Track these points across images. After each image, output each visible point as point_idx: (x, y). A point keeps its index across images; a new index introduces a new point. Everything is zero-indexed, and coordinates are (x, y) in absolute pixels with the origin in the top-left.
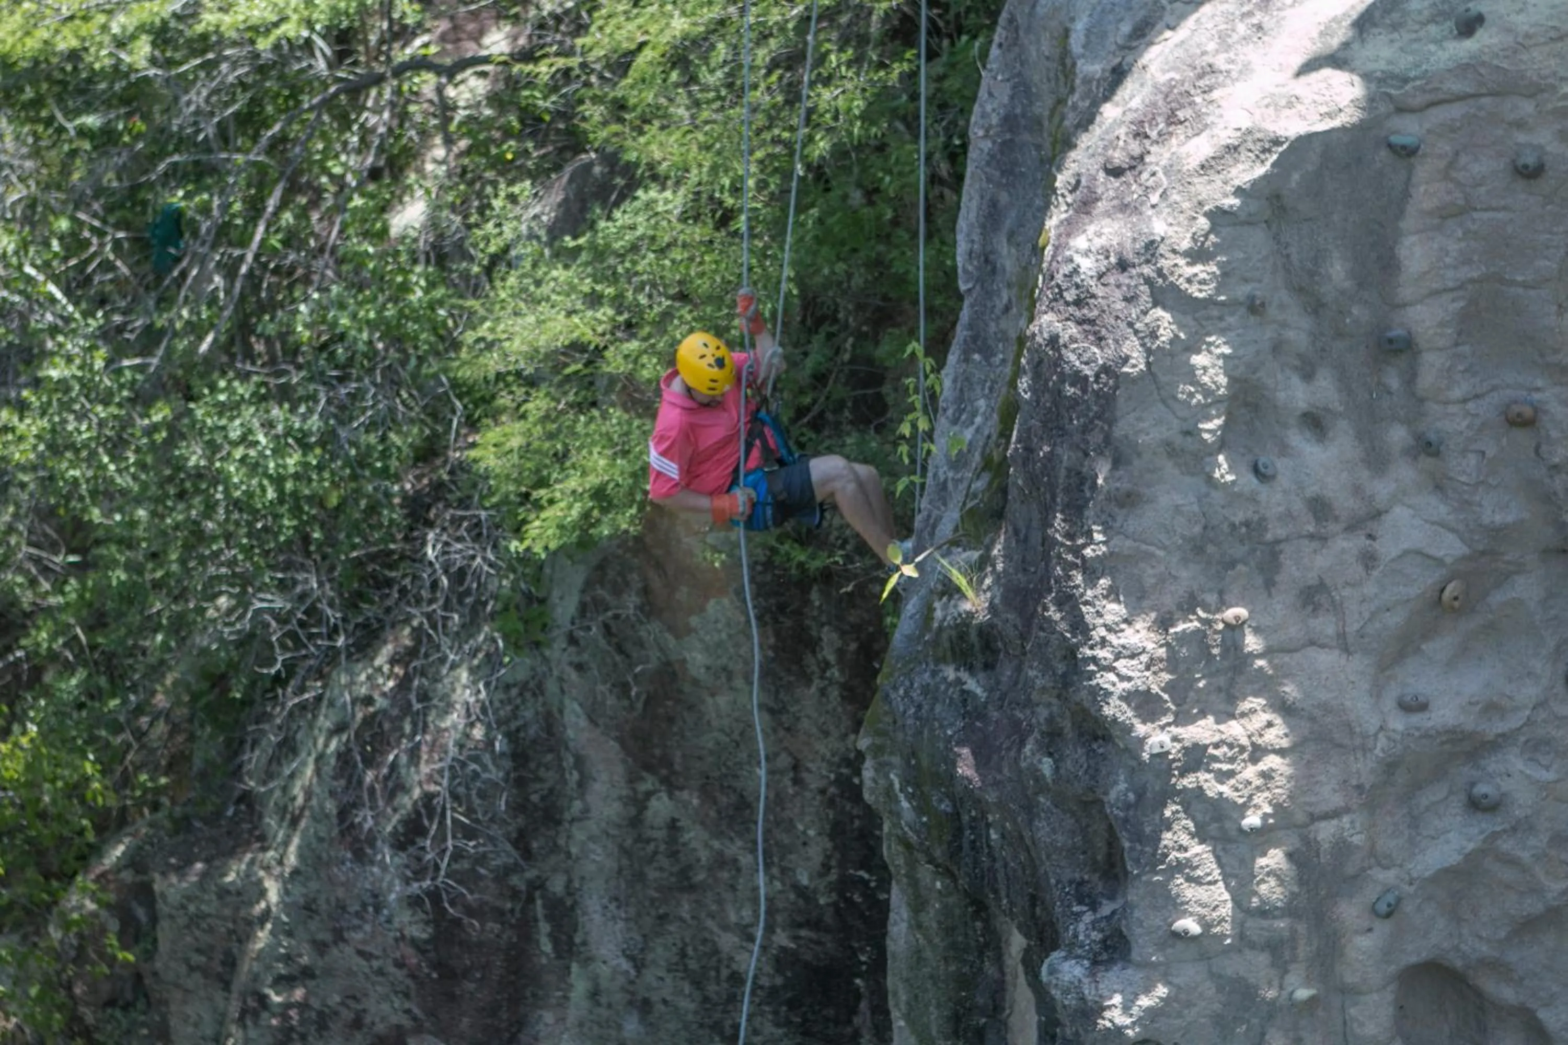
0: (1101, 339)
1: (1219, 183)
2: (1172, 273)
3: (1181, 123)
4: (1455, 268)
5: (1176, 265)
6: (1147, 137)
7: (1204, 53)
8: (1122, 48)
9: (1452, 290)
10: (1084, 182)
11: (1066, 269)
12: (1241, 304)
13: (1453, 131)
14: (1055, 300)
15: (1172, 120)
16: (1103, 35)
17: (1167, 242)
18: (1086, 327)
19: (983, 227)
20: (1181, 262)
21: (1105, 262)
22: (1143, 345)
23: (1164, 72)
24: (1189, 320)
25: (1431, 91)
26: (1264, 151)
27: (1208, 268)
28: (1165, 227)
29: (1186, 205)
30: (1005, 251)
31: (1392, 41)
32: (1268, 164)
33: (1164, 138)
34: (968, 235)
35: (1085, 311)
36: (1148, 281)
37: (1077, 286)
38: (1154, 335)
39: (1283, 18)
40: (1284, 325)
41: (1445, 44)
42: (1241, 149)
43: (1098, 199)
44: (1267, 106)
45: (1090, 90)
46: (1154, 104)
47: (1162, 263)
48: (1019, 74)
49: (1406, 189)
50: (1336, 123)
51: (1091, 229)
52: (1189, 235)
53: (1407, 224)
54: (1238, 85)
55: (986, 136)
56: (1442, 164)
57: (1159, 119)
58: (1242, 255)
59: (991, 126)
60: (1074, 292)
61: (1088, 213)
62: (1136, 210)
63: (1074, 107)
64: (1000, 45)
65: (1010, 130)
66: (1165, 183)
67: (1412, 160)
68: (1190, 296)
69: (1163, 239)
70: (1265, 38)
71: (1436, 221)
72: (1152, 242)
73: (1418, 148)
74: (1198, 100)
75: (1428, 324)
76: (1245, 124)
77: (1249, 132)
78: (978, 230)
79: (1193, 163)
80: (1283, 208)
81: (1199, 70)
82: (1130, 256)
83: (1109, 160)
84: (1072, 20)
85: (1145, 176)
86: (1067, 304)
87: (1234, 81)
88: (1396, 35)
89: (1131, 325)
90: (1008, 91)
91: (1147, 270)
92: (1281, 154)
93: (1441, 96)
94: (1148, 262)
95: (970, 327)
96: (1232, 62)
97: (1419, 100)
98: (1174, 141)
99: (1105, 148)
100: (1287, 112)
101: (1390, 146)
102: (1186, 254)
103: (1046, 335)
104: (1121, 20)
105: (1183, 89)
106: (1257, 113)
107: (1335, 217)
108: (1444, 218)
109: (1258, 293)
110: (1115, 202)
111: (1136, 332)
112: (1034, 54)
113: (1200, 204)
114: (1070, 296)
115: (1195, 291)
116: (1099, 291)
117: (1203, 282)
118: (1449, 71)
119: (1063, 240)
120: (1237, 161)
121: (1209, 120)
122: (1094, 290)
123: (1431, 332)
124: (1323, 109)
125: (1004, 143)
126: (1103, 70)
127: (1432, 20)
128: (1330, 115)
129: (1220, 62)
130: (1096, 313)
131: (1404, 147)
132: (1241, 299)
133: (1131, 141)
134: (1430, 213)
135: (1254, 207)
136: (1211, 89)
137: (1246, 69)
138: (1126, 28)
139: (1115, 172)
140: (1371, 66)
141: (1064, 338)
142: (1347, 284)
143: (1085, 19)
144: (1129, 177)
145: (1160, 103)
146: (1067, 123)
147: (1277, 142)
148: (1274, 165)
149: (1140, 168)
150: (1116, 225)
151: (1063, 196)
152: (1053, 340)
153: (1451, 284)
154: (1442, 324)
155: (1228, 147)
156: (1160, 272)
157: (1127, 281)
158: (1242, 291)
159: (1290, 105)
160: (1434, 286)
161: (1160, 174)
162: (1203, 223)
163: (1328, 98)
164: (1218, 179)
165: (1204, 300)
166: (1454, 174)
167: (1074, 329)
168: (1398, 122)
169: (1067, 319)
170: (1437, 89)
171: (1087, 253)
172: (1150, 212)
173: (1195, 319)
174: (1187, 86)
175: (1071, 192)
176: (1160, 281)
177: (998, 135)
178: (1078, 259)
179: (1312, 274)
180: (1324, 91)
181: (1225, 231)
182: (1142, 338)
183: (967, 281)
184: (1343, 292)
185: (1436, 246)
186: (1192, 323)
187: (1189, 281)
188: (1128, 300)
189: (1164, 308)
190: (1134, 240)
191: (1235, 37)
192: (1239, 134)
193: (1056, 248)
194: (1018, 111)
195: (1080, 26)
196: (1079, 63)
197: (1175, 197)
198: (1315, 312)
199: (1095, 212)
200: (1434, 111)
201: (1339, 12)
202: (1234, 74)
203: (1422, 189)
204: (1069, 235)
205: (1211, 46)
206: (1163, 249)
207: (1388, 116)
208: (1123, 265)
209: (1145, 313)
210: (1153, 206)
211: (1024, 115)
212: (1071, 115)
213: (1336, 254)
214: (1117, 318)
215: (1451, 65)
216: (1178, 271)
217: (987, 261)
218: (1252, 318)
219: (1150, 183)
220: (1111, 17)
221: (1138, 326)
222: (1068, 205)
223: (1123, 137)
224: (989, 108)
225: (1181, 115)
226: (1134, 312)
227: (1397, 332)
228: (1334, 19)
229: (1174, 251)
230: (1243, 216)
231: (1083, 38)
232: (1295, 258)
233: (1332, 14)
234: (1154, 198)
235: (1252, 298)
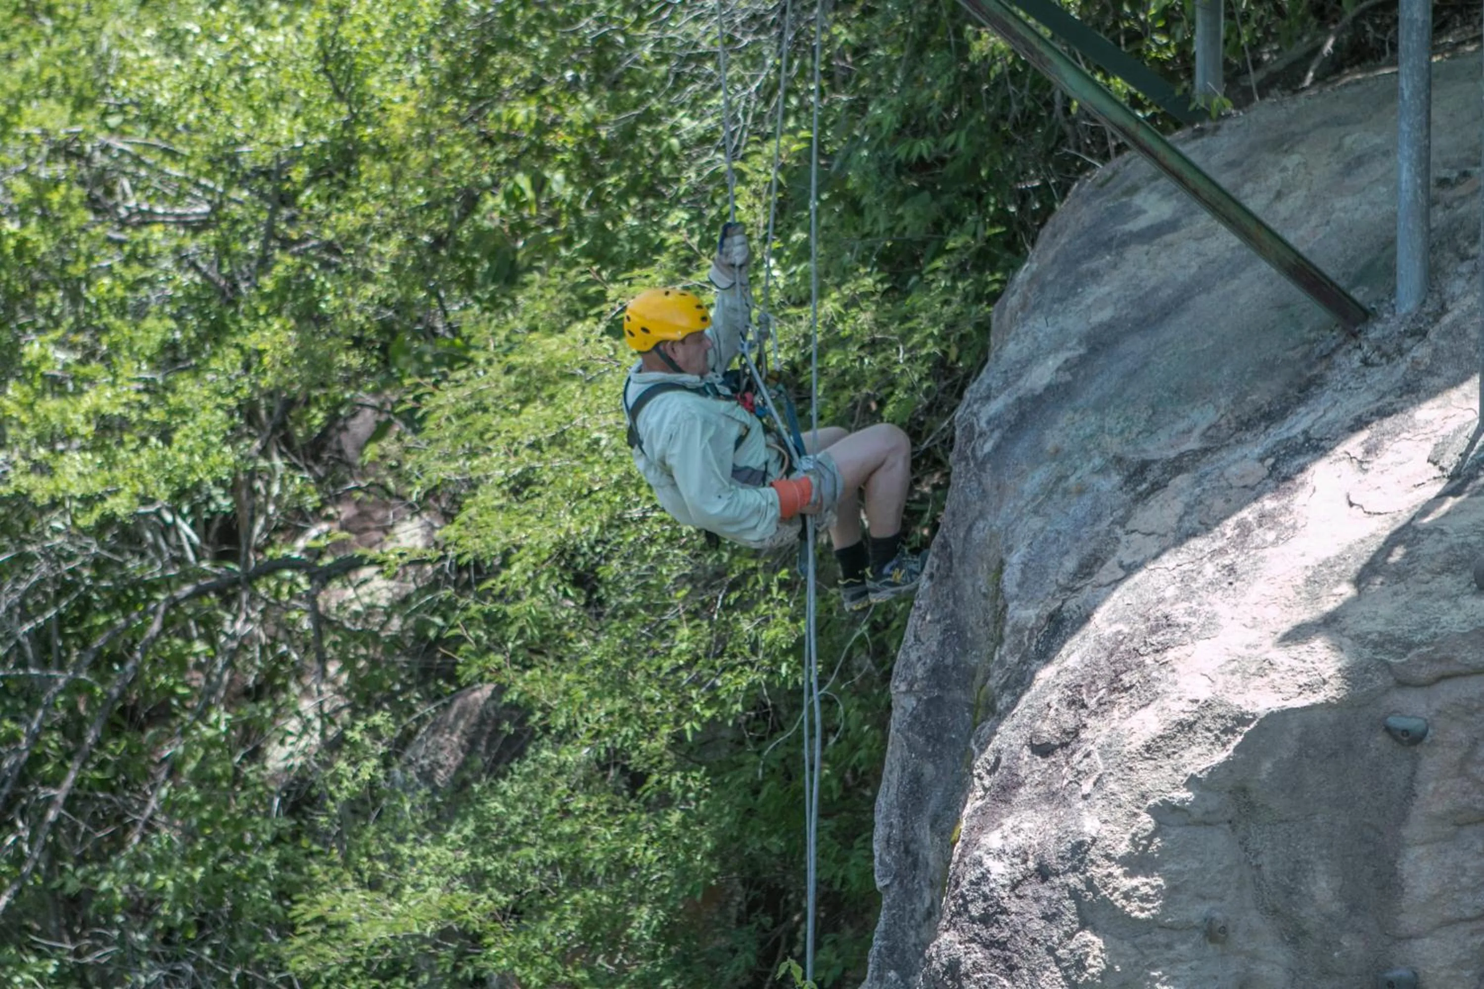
0: (1012, 968)
1: (1168, 770)
2: (1105, 886)
3: (1126, 690)
4: (1474, 891)
5: (1110, 875)
6: (1084, 706)
7: (1161, 600)
8: (1064, 589)
9: (1470, 920)
10: (1004, 762)
11: (973, 874)
12: (1196, 928)
13: (1470, 713)
14: (958, 914)
15: (1116, 686)
16: (1043, 572)
17: (1100, 844)
18: (996, 952)
19: (903, 807)
20: (1117, 871)
21: (1022, 868)
22: (1066, 978)
23: (1111, 622)
24: (1126, 947)
25: (1440, 661)
26: (1225, 731)
27: (1151, 880)
28: (1097, 824)
29: (1126, 797)
30: (928, 841)
31: (1396, 594)
32: (1231, 747)
33: (1104, 708)
34: (887, 817)
35: (994, 930)
36: (1075, 894)
37: (986, 898)
38: (1080, 965)
39: (1263, 559)
40: (1254, 957)
41: (1461, 600)
42: (1197, 727)
43: (1020, 784)
44: (1233, 673)
45: (1021, 642)
46: (1095, 664)
47: (1093, 871)
48: (952, 615)
49: (1411, 788)
50: (1319, 698)
51: (1009, 822)
52: (1127, 836)
53: (1414, 829)
54: (1199, 643)
55: (909, 691)
56: (1456, 756)
57: (1101, 684)
58: (1196, 865)
59: (915, 680)
60: (980, 904)
61: (1007, 802)
62: (1065, 802)
63: (1001, 663)
64: (931, 577)
65: (939, 685)
66: (1101, 767)
67: (1418, 749)
68: (1128, 915)
69: (1094, 840)
70: (1237, 584)
71: (1451, 829)
72: (1081, 844)
73: (1424, 734)
74: (1148, 660)
75: (1439, 964)
76: (1204, 694)
77: (1208, 705)
78: (897, 811)
79: (1137, 743)
80: (1251, 805)
81: (1152, 622)
82: (1053, 861)
83: (1035, 734)
84: (1010, 549)
85: (1078, 757)
86: (973, 920)
87: (1194, 638)
88: (1401, 587)
89: (1051, 951)
90: (938, 636)
91: (1073, 880)
92: (1247, 735)
93: (1458, 669)
94: (1074, 869)
95: (887, 935)
96: (1193, 613)
97: (1425, 673)
98: (1116, 713)
99: (1033, 718)
100: (1258, 681)
101: (1388, 729)
102: (1123, 861)
103: (944, 960)
104: (1067, 552)
105: (1131, 646)
106: (1220, 680)
107: (1319, 819)
108: (1459, 825)
109: (1218, 915)
110: (1041, 789)
111: (1058, 961)
112: (970, 590)
113: (1144, 796)
114: (975, 910)
115: (1134, 909)
116: (1013, 905)
117: (1145, 898)
118: (1464, 635)
119: (974, 835)
120: (1192, 743)
121: (1160, 687)
122: (1006, 903)
123: (1443, 974)
124: (1303, 679)
125: (930, 701)
126: (1038, 617)
127: (1446, 569)
128: (1310, 687)
129: (1179, 612)
130: (1007, 933)
131: (1406, 732)
132: (1196, 922)
133: (1063, 710)
134: (1440, 818)
135: (1212, 802)
136: (1165, 647)
137: (1211, 624)
138: (1070, 564)
139: (1043, 750)
140: (1366, 626)
141: (966, 965)
142: (1335, 907)
143: (1023, 550)
144: (1060, 756)
145: (1103, 663)
146: (991, 683)
147: (1241, 719)
148: (1236, 749)
149: (1073, 745)
150: (1039, 820)
151: (981, 778)
152: (953, 966)
153: (1468, 913)
154: (1458, 965)
155: (1180, 724)
156: (1089, 883)
157: (1048, 893)
158: (1197, 912)
159: (1261, 673)
160: (1447, 913)
161: (1096, 756)
162: (1146, 821)
163: (1309, 666)
164: (1167, 765)
165: (1147, 921)
166: (1473, 770)
167: (978, 954)
168: (1400, 699)
169: (972, 940)
170: (1448, 659)
171: (999, 855)
172: (1080, 805)
173: (1135, 946)
174: (1136, 643)
175: (989, 773)
176: (1090, 895)
177: (922, 690)
178: (990, 862)
179: (1289, 892)
180: (1304, 656)
181: (1174, 833)
182: (1066, 969)
183: (885, 876)
184: (1330, 918)
185: (1449, 861)
186: (1131, 951)
187: (1127, 896)
188: (1049, 918)
189: (1095, 931)
190: (1059, 840)
191: (1201, 581)
192: (1195, 707)
193: (966, 845)
194: (949, 661)
195: (1015, 559)
196: (1011, 606)
197: (1113, 786)
198: (1294, 941)
199: (1015, 801)
200: (1445, 686)
201: (1332, 552)
202: (1195, 630)
203: (1431, 787)
204: (981, 829)
205: (1170, 592)
206: (1094, 853)
207: (1387, 691)
208: (1044, 873)
209: (1070, 936)
210: (1085, 797)
211: (955, 667)
212: (997, 673)
213: (1321, 868)
214: (1034, 941)
215: (1468, 628)
216: (1113, 884)
217: (907, 851)
218: (1210, 947)
219: (1081, 767)
220: (1054, 549)
221: (1061, 952)
222: (985, 789)
223: (1055, 705)
224: (913, 656)
225: (1126, 679)
226: (1056, 934)
227: (1399, 973)
228: (1325, 563)
229: (1108, 857)
230: (1197, 814)
231: (1018, 575)
232: (1267, 869)
233: (1323, 556)
234: (1087, 787)
235: (1209, 921)
